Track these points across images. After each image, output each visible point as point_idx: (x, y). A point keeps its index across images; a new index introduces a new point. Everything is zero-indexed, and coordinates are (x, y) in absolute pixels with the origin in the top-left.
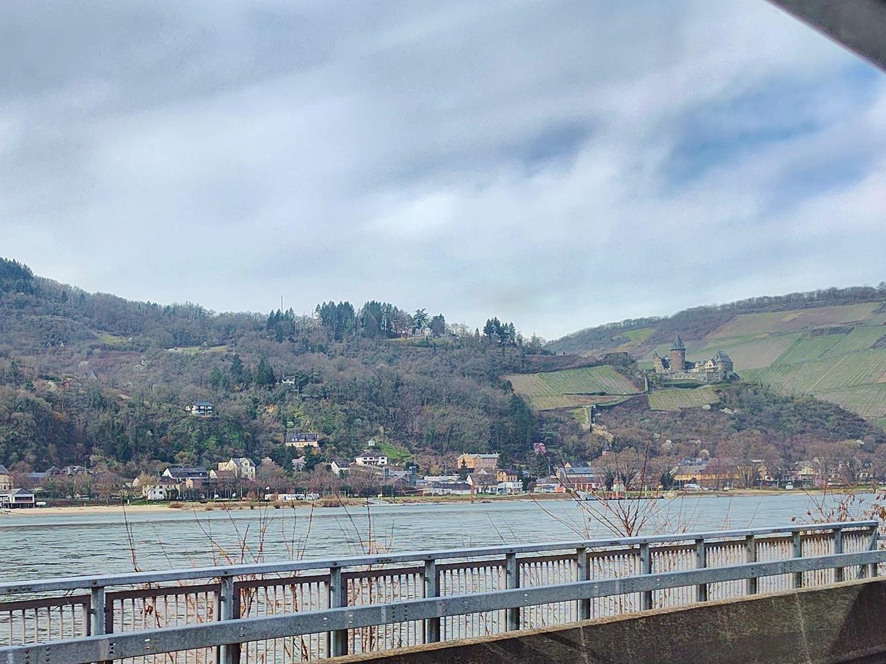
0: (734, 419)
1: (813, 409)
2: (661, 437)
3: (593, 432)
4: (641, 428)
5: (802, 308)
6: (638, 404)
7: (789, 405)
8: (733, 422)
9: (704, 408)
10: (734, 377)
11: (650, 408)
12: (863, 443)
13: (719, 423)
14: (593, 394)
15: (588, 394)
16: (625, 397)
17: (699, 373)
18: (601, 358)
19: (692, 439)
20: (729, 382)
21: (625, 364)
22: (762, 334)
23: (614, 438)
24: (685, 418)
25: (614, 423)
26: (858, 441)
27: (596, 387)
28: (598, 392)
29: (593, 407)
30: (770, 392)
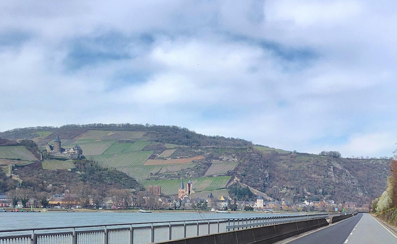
0: (82, 176)
1: (116, 174)
2: (47, 182)
3: (12, 178)
4: (37, 177)
5: (115, 131)
6: (36, 166)
7: (105, 172)
8: (81, 178)
9: (68, 170)
10: (83, 157)
11: (42, 168)
12: (135, 191)
13: (75, 178)
14: (14, 159)
15: (11, 159)
16: (31, 162)
17: (67, 154)
18: (19, 142)
19: (62, 184)
20: (80, 159)
21: (31, 146)
22: (98, 140)
23: (23, 182)
24: (59, 175)
25: (24, 174)
26: (133, 190)
27: (16, 156)
28: (16, 158)
29: (13, 166)
30: (98, 166)
